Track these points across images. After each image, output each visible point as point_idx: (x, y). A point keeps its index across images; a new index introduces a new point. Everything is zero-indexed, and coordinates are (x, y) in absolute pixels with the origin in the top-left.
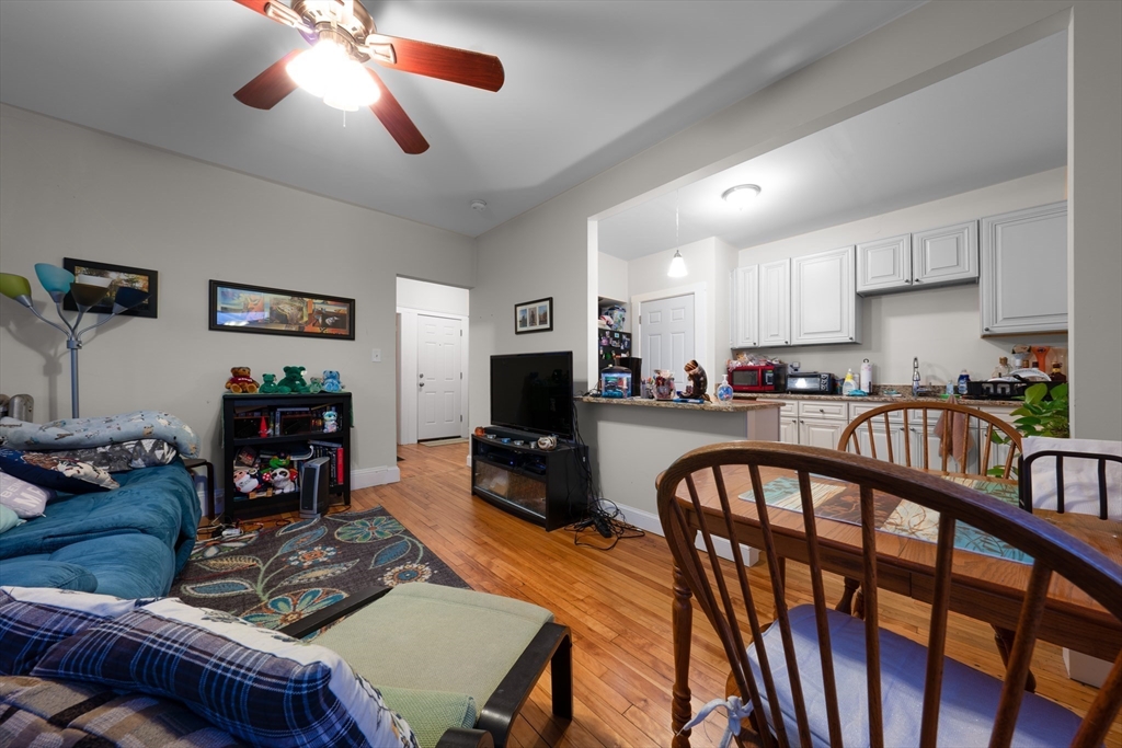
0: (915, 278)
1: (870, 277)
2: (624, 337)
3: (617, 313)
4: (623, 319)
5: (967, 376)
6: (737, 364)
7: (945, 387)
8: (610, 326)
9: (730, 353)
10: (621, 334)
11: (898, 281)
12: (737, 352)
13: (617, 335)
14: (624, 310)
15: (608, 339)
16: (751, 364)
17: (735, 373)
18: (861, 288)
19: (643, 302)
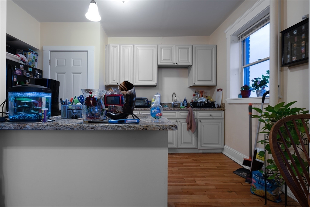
0: (176, 63)
1: (162, 60)
2: (37, 72)
3: (30, 55)
4: (36, 60)
5: (186, 100)
6: (109, 93)
7: (180, 104)
8: (25, 62)
9: (104, 88)
10: (34, 69)
11: (170, 63)
12: (108, 87)
13: (30, 69)
14: (36, 54)
15: (22, 71)
16: (115, 93)
17: (108, 98)
18: (159, 63)
19: (51, 51)
